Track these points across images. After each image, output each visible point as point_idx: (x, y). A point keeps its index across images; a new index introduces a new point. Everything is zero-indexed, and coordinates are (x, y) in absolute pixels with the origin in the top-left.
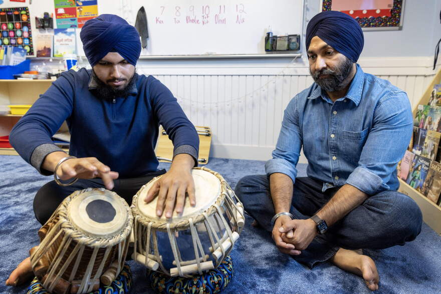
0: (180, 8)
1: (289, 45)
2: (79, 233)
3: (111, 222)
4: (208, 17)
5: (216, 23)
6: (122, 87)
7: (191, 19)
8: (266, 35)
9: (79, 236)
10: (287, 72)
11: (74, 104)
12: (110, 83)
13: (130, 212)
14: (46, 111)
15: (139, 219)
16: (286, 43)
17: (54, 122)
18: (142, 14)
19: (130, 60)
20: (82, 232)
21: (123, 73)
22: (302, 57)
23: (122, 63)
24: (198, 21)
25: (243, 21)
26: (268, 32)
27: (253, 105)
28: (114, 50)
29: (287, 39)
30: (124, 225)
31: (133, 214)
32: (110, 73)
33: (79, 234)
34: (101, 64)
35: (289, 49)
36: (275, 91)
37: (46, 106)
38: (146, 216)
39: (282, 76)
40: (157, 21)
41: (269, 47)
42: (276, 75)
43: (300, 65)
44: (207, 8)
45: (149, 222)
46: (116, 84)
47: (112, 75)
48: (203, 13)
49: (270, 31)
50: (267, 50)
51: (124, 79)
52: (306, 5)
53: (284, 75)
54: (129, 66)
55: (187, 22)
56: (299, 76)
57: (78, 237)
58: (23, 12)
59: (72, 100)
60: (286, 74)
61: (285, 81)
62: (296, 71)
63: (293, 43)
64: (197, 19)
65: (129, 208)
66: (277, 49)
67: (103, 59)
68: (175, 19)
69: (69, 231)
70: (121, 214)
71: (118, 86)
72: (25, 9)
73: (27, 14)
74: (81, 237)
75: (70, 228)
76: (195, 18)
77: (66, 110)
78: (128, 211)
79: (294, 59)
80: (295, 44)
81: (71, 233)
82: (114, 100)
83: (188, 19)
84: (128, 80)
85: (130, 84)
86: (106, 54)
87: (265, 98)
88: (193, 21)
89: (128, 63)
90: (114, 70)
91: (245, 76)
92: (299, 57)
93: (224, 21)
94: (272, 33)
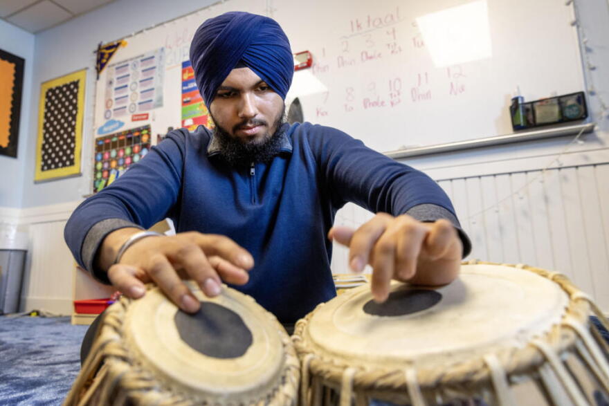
0: (353, 90)
1: (561, 112)
2: (145, 375)
3: (240, 361)
4: (399, 94)
5: (414, 100)
6: (259, 140)
7: (372, 101)
8: (510, 103)
9: (142, 384)
10: (566, 160)
11: (181, 179)
12: (239, 133)
13: (290, 349)
14: (135, 184)
15: (314, 363)
16: (556, 109)
17: (145, 204)
18: (295, 107)
19: (273, 83)
20: (153, 373)
21: (261, 110)
22: (596, 128)
23: (258, 88)
24: (383, 103)
25: (463, 90)
26: (513, 97)
27: (501, 229)
28: (242, 64)
29: (555, 102)
30: (275, 377)
31: (299, 353)
32: (237, 112)
33: (143, 379)
34: (221, 96)
35: (563, 120)
36: (546, 199)
37: (136, 178)
38: (335, 354)
39: (557, 171)
40: (318, 113)
41: (522, 122)
42: (541, 170)
43: (595, 146)
44: (397, 82)
45: (345, 367)
46: (249, 132)
47: (240, 115)
48: (391, 89)
49: (517, 95)
50: (517, 128)
51: (262, 124)
52: (585, 43)
53: (559, 169)
54: (272, 96)
55: (366, 107)
56: (595, 165)
57: (140, 389)
58: (145, 132)
59: (180, 171)
60: (565, 165)
61: (565, 178)
62: (586, 158)
63: (571, 107)
64: (381, 100)
65: (286, 339)
66: (538, 121)
67: (224, 84)
68: (346, 106)
69: (118, 367)
70: (268, 346)
71: (253, 137)
72: (148, 128)
73: (149, 135)
74: (148, 389)
75: (124, 359)
76: (378, 98)
77: (167, 187)
78: (284, 345)
79: (578, 136)
80: (575, 108)
81: (123, 374)
82: (253, 171)
83: (366, 103)
84: (271, 124)
85: (277, 135)
86: (228, 74)
87: (525, 214)
88: (375, 104)
89: (270, 89)
90: (244, 103)
91: (477, 179)
92: (590, 131)
93: (428, 95)
94: (522, 98)
